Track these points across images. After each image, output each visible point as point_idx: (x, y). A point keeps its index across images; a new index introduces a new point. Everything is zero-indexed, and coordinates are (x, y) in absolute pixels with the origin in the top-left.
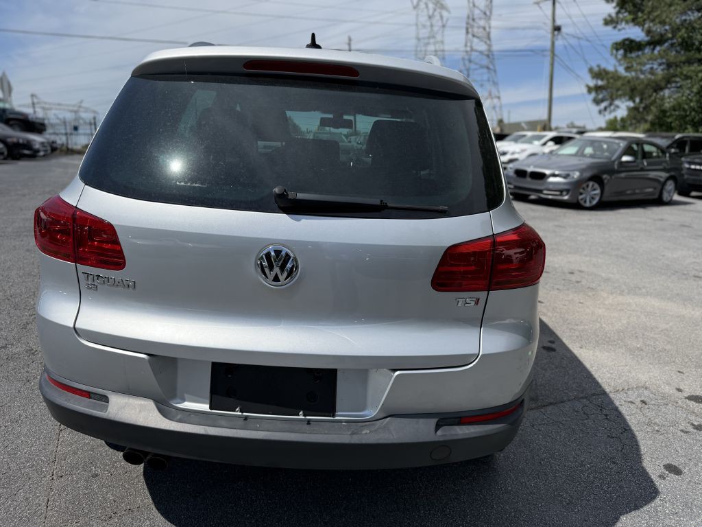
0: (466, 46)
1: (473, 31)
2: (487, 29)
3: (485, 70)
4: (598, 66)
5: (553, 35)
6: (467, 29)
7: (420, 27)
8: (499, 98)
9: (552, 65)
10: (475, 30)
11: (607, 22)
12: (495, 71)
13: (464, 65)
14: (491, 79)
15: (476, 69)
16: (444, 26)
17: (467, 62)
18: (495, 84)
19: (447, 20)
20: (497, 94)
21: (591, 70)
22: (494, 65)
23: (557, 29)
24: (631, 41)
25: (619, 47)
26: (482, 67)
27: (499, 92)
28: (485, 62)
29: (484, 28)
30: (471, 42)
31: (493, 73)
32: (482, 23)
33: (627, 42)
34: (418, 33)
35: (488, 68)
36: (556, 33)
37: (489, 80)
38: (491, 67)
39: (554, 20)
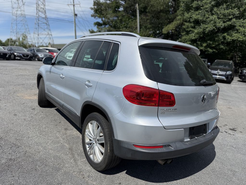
0: (37, 14)
1: (39, 9)
2: (45, 10)
3: (46, 25)
4: (92, 29)
5: (75, 17)
6: (37, 8)
7: (13, 3)
8: (51, 35)
9: (75, 27)
10: (40, 9)
11: (92, 16)
12: (49, 25)
13: (37, 22)
14: (48, 28)
15: (41, 24)
16: (24, 5)
17: (38, 21)
18: (50, 30)
19: (25, 2)
20: (51, 34)
21: (89, 30)
22: (48, 23)
23: (76, 15)
24: (99, 23)
25: (96, 24)
26: (44, 23)
27: (51, 33)
28: (45, 21)
29: (43, 9)
30: (39, 13)
31: (48, 26)
32: (42, 6)
33: (98, 23)
34: (12, 6)
35: (46, 24)
36: (76, 16)
37: (47, 28)
38: (47, 23)
39: (74, 12)
